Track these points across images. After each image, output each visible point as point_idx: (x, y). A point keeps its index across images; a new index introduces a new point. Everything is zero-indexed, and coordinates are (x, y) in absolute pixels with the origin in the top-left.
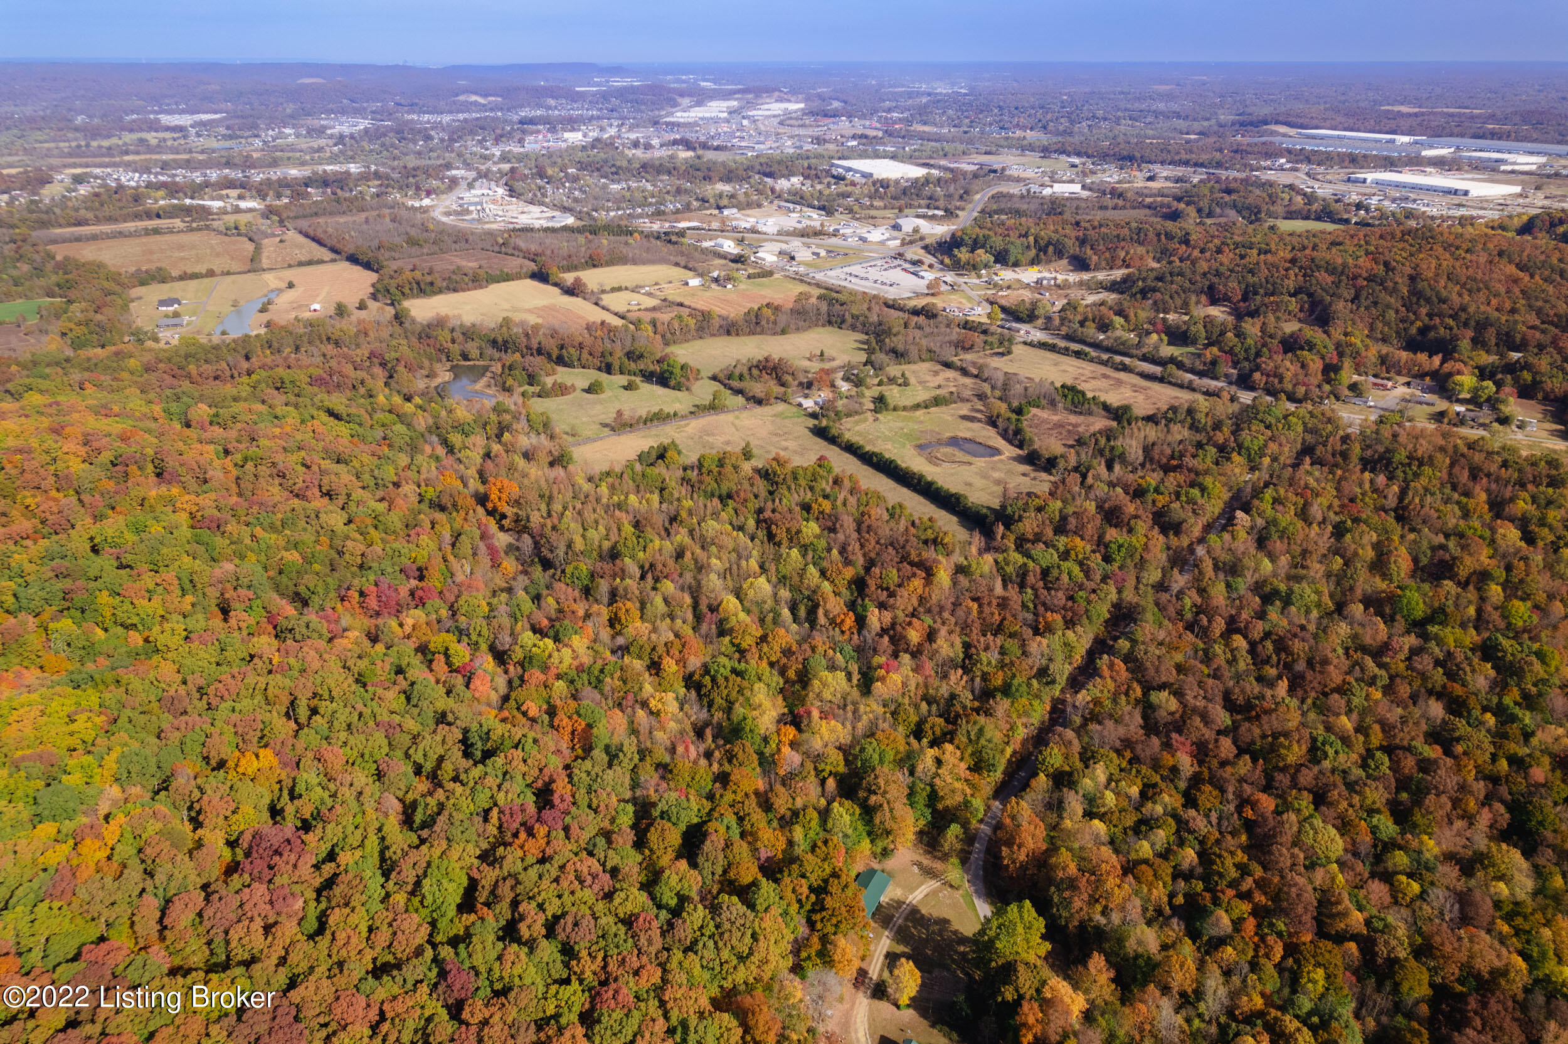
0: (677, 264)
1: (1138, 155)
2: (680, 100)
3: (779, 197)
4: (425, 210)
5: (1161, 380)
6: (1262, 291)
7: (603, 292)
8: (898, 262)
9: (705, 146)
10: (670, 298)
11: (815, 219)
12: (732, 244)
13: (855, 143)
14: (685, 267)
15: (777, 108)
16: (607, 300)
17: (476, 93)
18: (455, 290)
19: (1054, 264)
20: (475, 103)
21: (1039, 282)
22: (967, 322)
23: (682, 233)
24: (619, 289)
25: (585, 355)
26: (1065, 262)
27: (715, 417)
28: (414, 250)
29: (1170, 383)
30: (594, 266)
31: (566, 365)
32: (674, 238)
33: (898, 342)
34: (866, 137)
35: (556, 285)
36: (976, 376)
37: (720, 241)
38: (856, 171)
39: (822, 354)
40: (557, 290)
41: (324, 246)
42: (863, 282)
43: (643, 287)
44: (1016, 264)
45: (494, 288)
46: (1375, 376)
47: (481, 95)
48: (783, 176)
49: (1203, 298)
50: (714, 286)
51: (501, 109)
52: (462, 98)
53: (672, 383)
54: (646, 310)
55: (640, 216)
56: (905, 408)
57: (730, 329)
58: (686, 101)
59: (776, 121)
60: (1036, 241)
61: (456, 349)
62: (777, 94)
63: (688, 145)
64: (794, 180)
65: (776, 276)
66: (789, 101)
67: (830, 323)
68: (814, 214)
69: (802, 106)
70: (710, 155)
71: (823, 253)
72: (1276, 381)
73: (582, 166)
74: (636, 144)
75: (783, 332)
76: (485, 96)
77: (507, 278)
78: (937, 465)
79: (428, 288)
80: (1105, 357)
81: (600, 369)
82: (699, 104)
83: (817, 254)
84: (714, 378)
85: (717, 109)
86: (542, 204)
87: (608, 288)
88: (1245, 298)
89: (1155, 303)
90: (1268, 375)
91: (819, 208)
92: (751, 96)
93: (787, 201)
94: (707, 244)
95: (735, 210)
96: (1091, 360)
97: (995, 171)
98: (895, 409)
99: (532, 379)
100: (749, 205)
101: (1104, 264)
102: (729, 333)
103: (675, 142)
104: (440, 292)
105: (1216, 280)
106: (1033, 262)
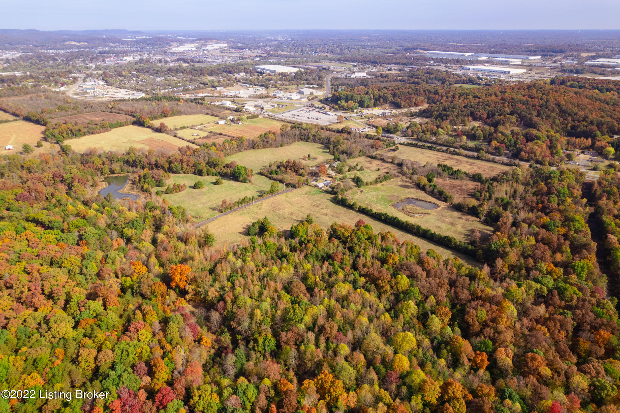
0: (207, 114)
1: (378, 61)
2: (172, 43)
3: (239, 81)
4: (63, 93)
5: (478, 158)
6: (497, 114)
7: (176, 129)
8: (312, 108)
9: (193, 61)
10: (213, 131)
11: (261, 91)
12: (230, 103)
13: (258, 59)
14: (213, 115)
15: (217, 46)
16: (180, 133)
17: (74, 41)
18: (93, 133)
19: (383, 107)
20: (75, 45)
21: (384, 114)
22: (367, 135)
23: (203, 99)
24: (184, 128)
25: (185, 166)
26: (388, 105)
27: (274, 197)
28: (63, 113)
29: (482, 160)
30: (165, 116)
31: (174, 172)
32: (200, 101)
33: (343, 147)
34: (262, 56)
35: (149, 127)
36: (391, 163)
37: (224, 101)
38: (268, 70)
39: (309, 156)
40: (149, 130)
41: (8, 112)
42: (302, 118)
43: (196, 126)
44: (368, 107)
45: (114, 130)
46: (566, 150)
47: (77, 42)
48: (236, 73)
49: (470, 118)
50: (232, 124)
51: (89, 48)
52: (67, 43)
53: (241, 179)
54: (204, 138)
55: (178, 92)
56: (371, 184)
57: (253, 146)
58: (174, 44)
59: (218, 51)
60: (374, 96)
61: (106, 168)
62: (214, 40)
63: (185, 61)
64: (241, 74)
65: (260, 117)
66: (220, 43)
67: (302, 139)
68: (260, 88)
69: (226, 45)
70: (197, 65)
71: (276, 106)
72: (533, 156)
73: (138, 70)
74: (160, 61)
75: (281, 145)
76: (79, 42)
77: (120, 125)
78: (413, 217)
79: (78, 133)
80: (445, 148)
81: (194, 173)
82: (181, 45)
83: (273, 106)
84: (261, 174)
85: (189, 47)
86: (125, 88)
87: (178, 128)
88: (488, 117)
89: (451, 121)
90: (529, 153)
91: (260, 86)
92: (203, 41)
93: (243, 83)
94: (217, 104)
95: (222, 88)
96: (438, 150)
97: (325, 69)
98: (367, 184)
99: (159, 184)
100: (228, 85)
101: (407, 104)
102: (254, 148)
103: (178, 60)
104: (85, 134)
105: (472, 109)
106: (375, 105)
